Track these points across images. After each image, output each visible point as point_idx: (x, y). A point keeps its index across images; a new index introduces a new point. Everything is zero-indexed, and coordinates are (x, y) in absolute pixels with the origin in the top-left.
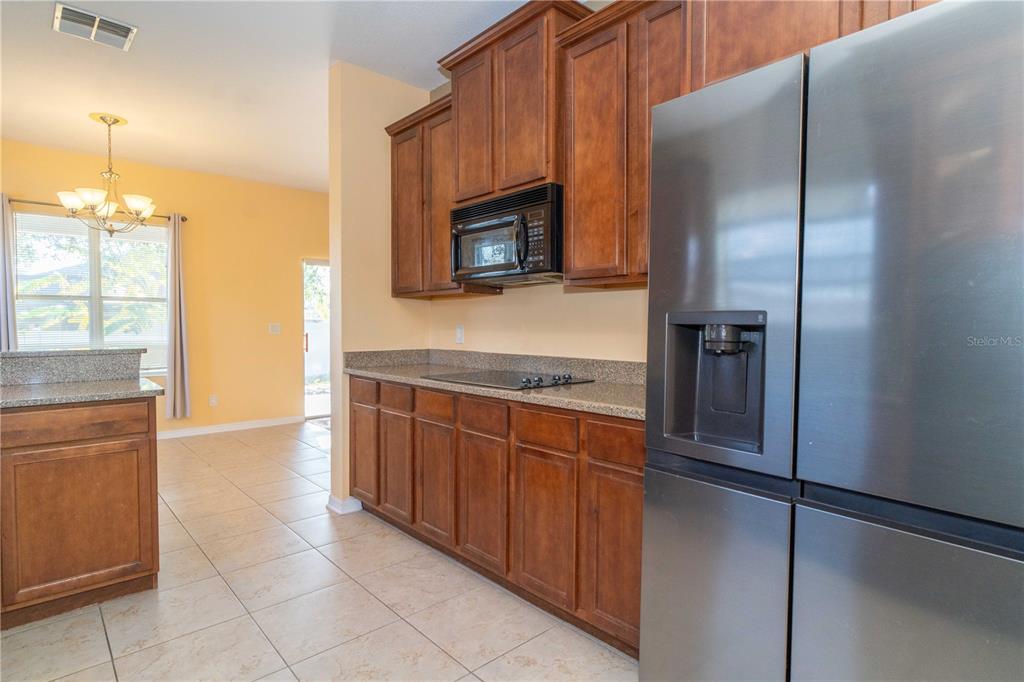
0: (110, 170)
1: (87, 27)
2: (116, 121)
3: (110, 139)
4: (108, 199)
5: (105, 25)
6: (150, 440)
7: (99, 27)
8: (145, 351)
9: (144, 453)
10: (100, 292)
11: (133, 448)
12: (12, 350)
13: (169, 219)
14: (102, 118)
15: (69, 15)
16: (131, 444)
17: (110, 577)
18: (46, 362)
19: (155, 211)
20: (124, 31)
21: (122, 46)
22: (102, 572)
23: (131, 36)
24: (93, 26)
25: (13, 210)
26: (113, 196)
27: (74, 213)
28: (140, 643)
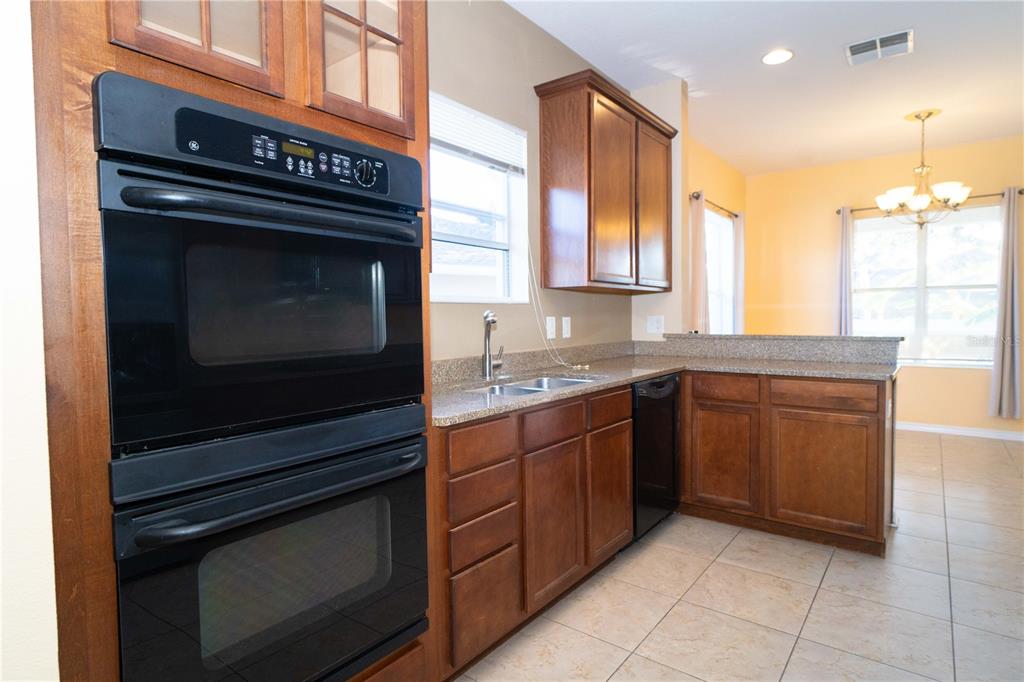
0: (923, 163)
1: (874, 51)
2: (930, 114)
3: (923, 135)
4: (918, 192)
5: (885, 42)
6: (878, 420)
7: (882, 46)
8: (903, 339)
9: (872, 430)
10: (925, 282)
11: (864, 425)
12: (849, 335)
13: (1003, 195)
14: (917, 117)
15: (856, 50)
16: (861, 420)
17: (841, 528)
18: (822, 345)
19: (971, 193)
20: (902, 38)
21: (906, 50)
22: (835, 521)
23: (910, 37)
24: (876, 48)
25: (854, 218)
26: (923, 188)
27: (889, 213)
28: (843, 588)
